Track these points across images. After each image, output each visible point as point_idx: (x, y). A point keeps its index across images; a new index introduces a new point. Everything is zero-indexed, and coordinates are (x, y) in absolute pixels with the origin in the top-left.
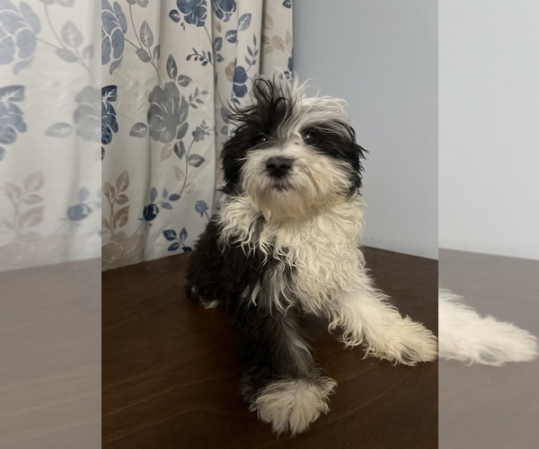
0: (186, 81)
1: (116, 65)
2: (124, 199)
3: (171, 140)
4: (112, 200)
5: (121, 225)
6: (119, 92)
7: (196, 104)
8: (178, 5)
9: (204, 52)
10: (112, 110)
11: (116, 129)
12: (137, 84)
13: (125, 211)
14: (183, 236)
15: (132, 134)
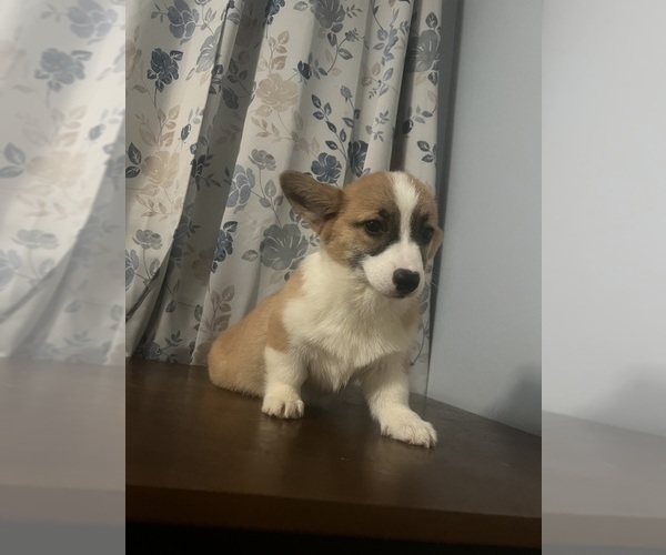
1: (240, 208)
2: (227, 308)
3: (283, 269)
4: (216, 306)
5: (220, 330)
6: (239, 227)
7: (316, 243)
8: (312, 169)
10: (230, 238)
11: (230, 252)
12: (255, 222)
13: (227, 318)
15: (244, 257)
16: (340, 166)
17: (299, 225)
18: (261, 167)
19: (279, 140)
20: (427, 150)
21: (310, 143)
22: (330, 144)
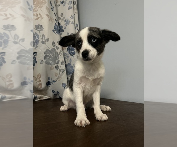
0: (58, 48)
2: (40, 81)
3: (54, 64)
8: (54, 28)
11: (36, 63)
18: (39, 31)
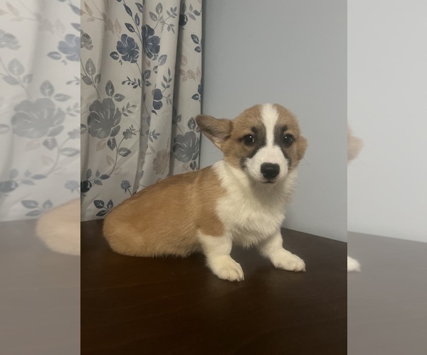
0: (120, 98)
3: (106, 137)
7: (127, 113)
9: (135, 80)
14: (110, 206)
16: (138, 48)
17: (113, 99)
19: (93, 20)
20: (197, 43)
21: (114, 23)
22: (128, 26)
